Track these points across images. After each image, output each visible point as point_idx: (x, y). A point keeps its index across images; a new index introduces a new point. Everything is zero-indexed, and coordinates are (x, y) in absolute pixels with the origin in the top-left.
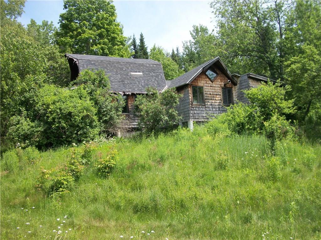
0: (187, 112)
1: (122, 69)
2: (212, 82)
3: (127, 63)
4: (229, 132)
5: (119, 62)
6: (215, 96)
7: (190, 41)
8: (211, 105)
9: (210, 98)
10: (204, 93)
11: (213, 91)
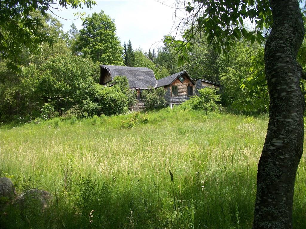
0: (169, 99)
1: (132, 75)
2: (182, 83)
3: (135, 71)
4: (191, 109)
5: (130, 70)
6: (183, 91)
7: (162, 47)
8: (181, 95)
9: (181, 92)
10: (178, 89)
11: (183, 88)
